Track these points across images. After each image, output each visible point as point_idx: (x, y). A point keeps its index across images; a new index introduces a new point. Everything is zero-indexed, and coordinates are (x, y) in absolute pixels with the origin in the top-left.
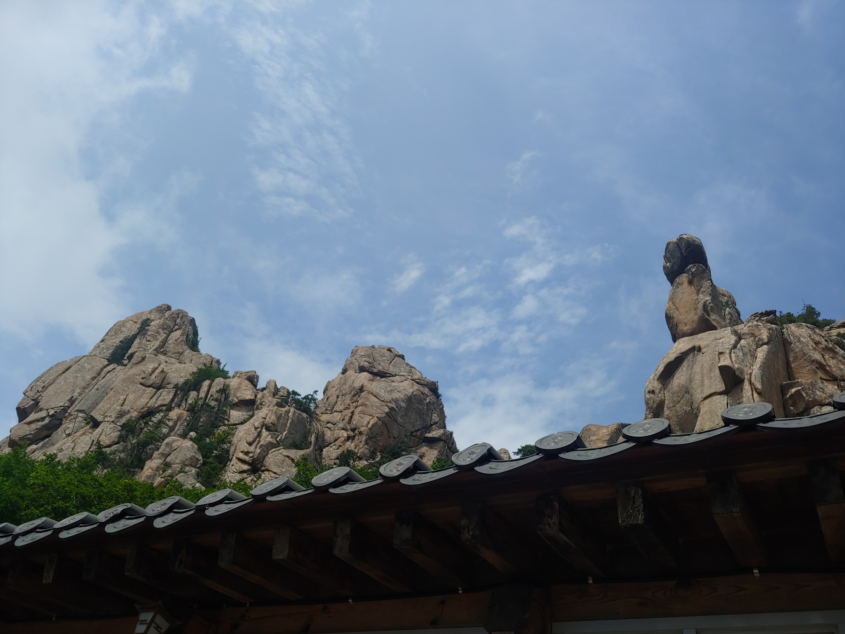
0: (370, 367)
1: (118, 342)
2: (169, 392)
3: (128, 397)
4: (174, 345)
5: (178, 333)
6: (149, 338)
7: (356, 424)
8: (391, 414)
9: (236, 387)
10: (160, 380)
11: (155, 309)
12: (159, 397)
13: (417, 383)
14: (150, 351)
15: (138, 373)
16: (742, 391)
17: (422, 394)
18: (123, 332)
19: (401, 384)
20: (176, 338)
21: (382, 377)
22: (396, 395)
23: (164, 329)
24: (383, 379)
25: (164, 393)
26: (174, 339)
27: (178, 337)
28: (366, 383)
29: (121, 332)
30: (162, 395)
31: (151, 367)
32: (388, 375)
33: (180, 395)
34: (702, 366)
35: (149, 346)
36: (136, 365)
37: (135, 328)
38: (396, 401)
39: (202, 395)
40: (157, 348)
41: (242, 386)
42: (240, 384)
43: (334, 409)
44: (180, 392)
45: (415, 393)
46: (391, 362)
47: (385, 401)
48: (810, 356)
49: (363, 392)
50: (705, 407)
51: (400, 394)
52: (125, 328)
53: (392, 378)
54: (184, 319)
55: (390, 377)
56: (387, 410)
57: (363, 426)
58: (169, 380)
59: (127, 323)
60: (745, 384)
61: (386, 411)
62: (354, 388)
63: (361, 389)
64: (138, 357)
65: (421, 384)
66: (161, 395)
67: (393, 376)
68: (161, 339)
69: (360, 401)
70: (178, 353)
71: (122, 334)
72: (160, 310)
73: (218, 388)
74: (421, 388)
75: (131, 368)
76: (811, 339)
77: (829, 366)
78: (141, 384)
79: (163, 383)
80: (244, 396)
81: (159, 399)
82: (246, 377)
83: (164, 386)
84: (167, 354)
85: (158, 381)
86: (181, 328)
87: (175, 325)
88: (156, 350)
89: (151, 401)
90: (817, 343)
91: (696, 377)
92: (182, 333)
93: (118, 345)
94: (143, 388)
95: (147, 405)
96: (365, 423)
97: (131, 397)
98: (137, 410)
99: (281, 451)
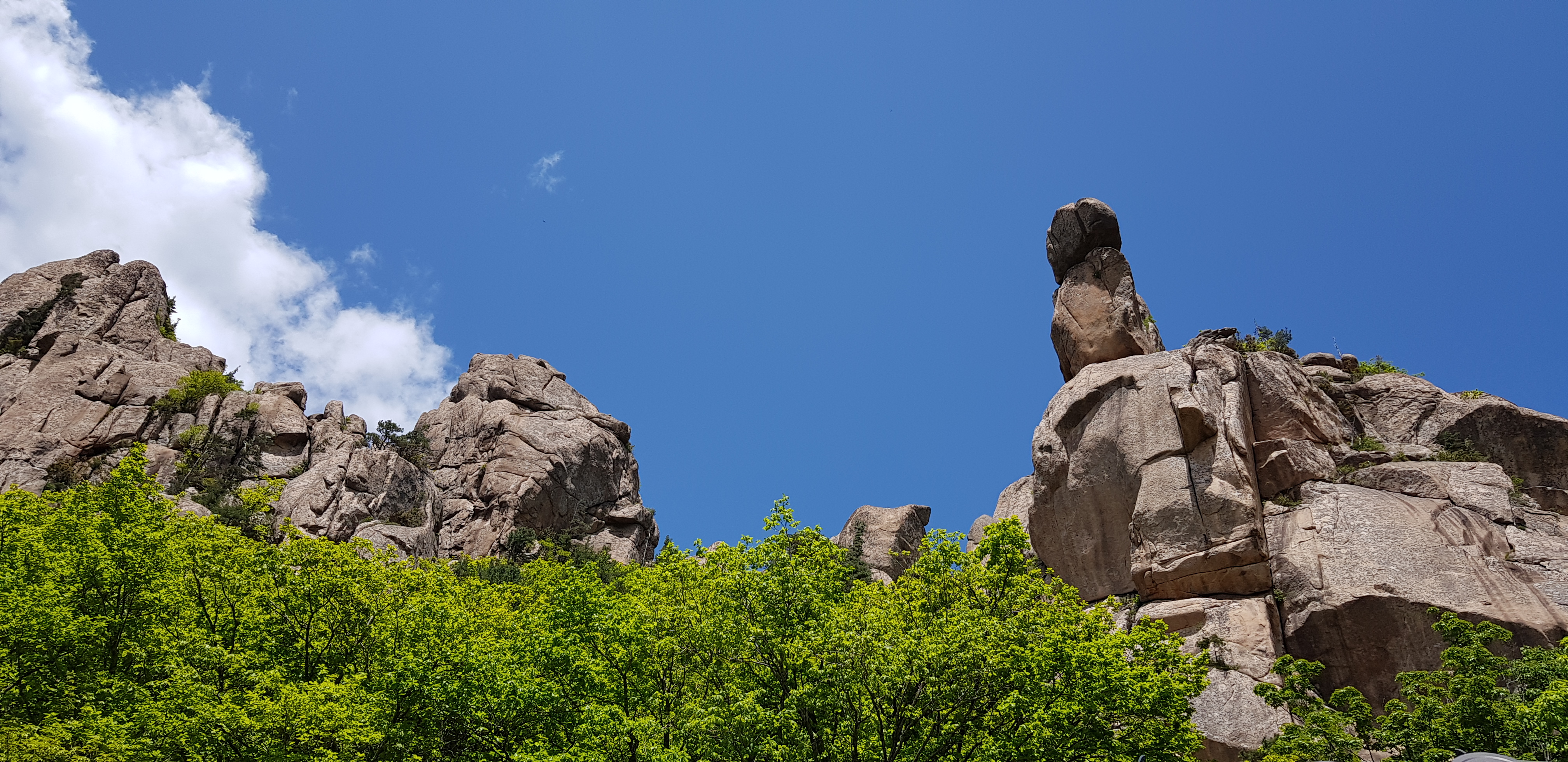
0: (513, 390)
1: (14, 313)
2: (138, 411)
3: (51, 416)
4: (133, 327)
5: (142, 304)
6: (83, 309)
7: (492, 488)
8: (558, 473)
9: (272, 409)
10: (117, 387)
11: (88, 258)
12: (116, 420)
13: (596, 423)
14: (86, 334)
15: (69, 373)
16: (1214, 451)
17: (607, 442)
18: (25, 295)
19: (570, 424)
20: (138, 315)
21: (534, 410)
22: (562, 443)
23: (113, 294)
24: (536, 413)
25: (128, 413)
26: (133, 314)
27: (140, 312)
28: (508, 419)
29: (21, 295)
30: (123, 415)
31: (94, 363)
32: (545, 407)
33: (159, 418)
34: (1140, 408)
35: (84, 326)
36: (62, 358)
37: (51, 290)
38: (564, 452)
39: (204, 420)
40: (100, 329)
41: (281, 408)
42: (278, 404)
43: (443, 461)
44: (160, 413)
45: (594, 440)
46: (545, 386)
47: (546, 451)
48: (1291, 403)
49: (503, 433)
50: (1150, 474)
51: (569, 441)
52: (28, 289)
53: (552, 413)
54: (152, 280)
55: (549, 410)
56: (550, 467)
57: (509, 493)
58: (136, 389)
59: (31, 279)
60: (1219, 439)
61: (548, 469)
62: (484, 426)
63: (500, 428)
64: (65, 343)
65: (603, 427)
66: (119, 416)
67: (554, 409)
68: (107, 312)
69: (497, 449)
70: (142, 342)
71: (23, 300)
72: (98, 261)
73: (238, 410)
74: (604, 432)
75: (52, 362)
76: (1290, 376)
77: (1317, 421)
78: (78, 393)
79: (124, 394)
80: (288, 427)
81: (117, 423)
82: (286, 392)
83: (127, 399)
84: (118, 342)
85: (114, 390)
86: (147, 296)
87: (136, 289)
88: (98, 332)
89: (101, 426)
90: (1298, 384)
91: (1130, 427)
92: (148, 305)
93: (15, 318)
94: (83, 400)
95: (93, 434)
96: (512, 487)
97: (58, 416)
98: (73, 442)
99: (378, 527)
